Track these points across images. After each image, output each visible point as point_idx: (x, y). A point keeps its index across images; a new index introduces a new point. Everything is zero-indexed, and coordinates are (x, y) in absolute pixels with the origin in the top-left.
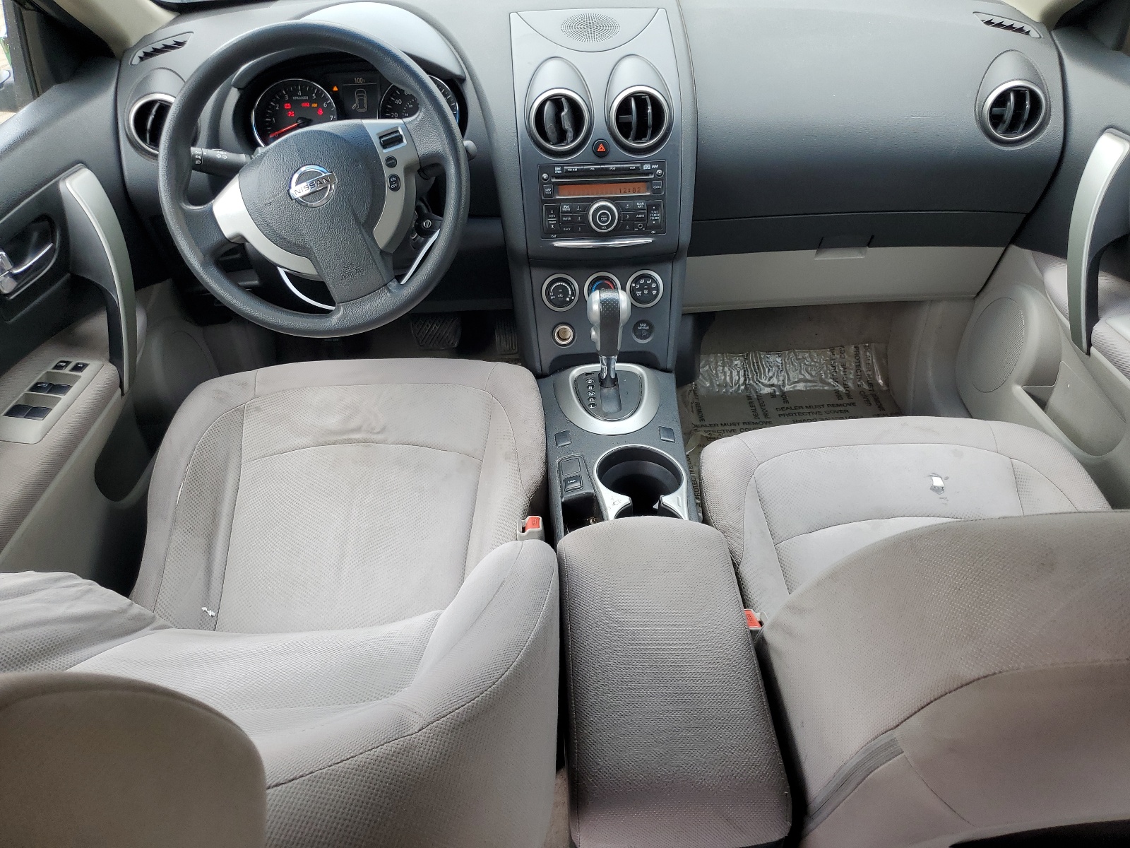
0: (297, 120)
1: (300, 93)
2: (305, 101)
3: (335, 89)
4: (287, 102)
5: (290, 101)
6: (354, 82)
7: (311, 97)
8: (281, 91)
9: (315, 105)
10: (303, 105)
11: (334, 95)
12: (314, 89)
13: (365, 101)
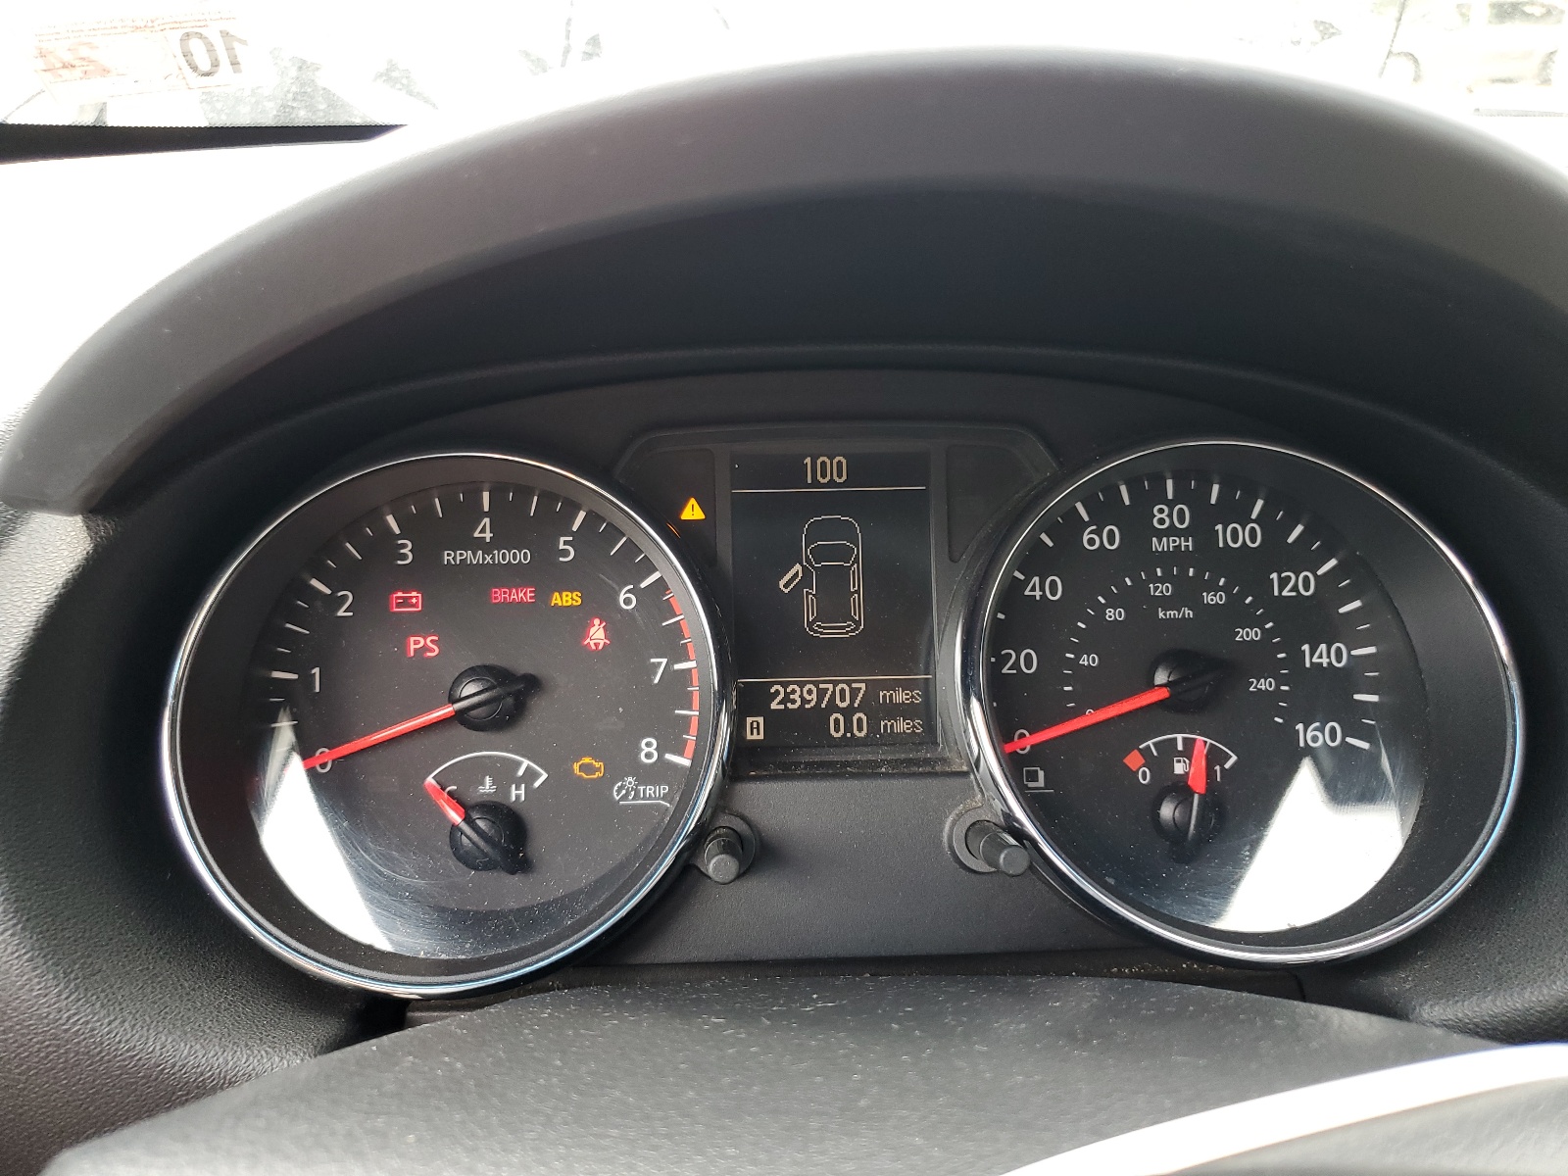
0: (457, 681)
1: (484, 531)
2: (513, 575)
3: (692, 512)
4: (410, 577)
5: (426, 572)
6: (796, 474)
7: (546, 553)
8: (375, 516)
9: (567, 599)
10: (500, 595)
11: (691, 546)
12: (572, 508)
13: (856, 584)
